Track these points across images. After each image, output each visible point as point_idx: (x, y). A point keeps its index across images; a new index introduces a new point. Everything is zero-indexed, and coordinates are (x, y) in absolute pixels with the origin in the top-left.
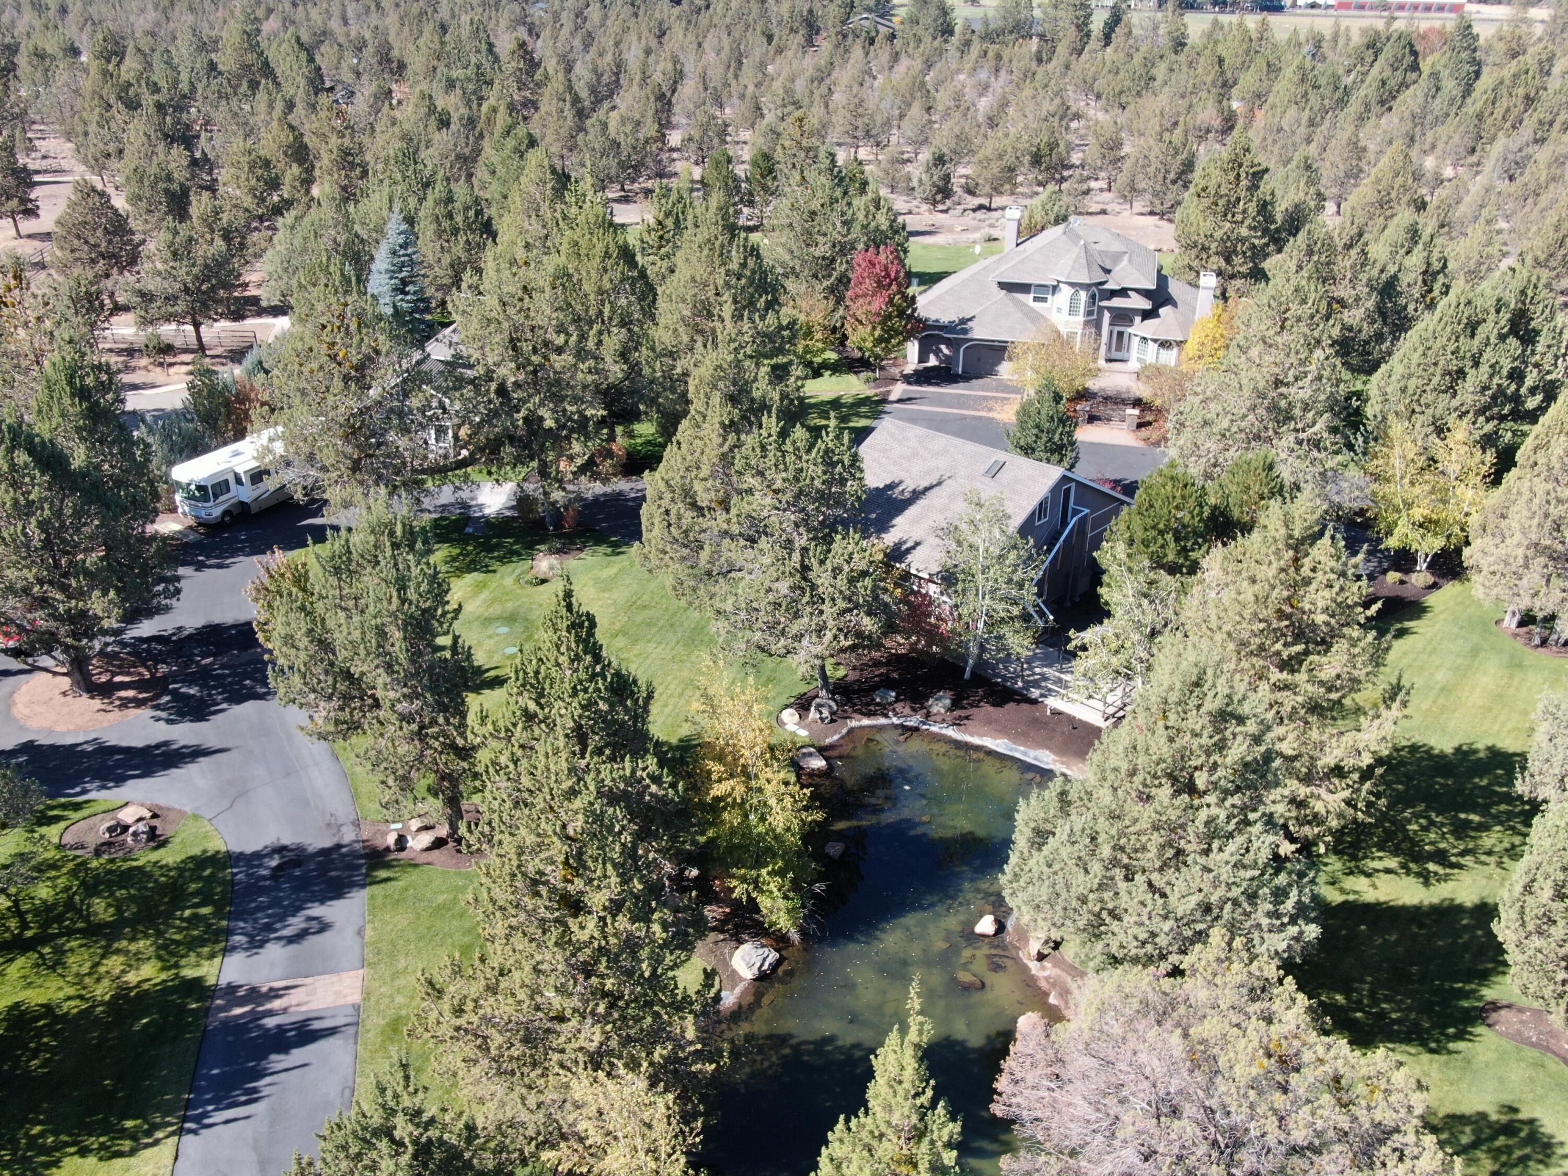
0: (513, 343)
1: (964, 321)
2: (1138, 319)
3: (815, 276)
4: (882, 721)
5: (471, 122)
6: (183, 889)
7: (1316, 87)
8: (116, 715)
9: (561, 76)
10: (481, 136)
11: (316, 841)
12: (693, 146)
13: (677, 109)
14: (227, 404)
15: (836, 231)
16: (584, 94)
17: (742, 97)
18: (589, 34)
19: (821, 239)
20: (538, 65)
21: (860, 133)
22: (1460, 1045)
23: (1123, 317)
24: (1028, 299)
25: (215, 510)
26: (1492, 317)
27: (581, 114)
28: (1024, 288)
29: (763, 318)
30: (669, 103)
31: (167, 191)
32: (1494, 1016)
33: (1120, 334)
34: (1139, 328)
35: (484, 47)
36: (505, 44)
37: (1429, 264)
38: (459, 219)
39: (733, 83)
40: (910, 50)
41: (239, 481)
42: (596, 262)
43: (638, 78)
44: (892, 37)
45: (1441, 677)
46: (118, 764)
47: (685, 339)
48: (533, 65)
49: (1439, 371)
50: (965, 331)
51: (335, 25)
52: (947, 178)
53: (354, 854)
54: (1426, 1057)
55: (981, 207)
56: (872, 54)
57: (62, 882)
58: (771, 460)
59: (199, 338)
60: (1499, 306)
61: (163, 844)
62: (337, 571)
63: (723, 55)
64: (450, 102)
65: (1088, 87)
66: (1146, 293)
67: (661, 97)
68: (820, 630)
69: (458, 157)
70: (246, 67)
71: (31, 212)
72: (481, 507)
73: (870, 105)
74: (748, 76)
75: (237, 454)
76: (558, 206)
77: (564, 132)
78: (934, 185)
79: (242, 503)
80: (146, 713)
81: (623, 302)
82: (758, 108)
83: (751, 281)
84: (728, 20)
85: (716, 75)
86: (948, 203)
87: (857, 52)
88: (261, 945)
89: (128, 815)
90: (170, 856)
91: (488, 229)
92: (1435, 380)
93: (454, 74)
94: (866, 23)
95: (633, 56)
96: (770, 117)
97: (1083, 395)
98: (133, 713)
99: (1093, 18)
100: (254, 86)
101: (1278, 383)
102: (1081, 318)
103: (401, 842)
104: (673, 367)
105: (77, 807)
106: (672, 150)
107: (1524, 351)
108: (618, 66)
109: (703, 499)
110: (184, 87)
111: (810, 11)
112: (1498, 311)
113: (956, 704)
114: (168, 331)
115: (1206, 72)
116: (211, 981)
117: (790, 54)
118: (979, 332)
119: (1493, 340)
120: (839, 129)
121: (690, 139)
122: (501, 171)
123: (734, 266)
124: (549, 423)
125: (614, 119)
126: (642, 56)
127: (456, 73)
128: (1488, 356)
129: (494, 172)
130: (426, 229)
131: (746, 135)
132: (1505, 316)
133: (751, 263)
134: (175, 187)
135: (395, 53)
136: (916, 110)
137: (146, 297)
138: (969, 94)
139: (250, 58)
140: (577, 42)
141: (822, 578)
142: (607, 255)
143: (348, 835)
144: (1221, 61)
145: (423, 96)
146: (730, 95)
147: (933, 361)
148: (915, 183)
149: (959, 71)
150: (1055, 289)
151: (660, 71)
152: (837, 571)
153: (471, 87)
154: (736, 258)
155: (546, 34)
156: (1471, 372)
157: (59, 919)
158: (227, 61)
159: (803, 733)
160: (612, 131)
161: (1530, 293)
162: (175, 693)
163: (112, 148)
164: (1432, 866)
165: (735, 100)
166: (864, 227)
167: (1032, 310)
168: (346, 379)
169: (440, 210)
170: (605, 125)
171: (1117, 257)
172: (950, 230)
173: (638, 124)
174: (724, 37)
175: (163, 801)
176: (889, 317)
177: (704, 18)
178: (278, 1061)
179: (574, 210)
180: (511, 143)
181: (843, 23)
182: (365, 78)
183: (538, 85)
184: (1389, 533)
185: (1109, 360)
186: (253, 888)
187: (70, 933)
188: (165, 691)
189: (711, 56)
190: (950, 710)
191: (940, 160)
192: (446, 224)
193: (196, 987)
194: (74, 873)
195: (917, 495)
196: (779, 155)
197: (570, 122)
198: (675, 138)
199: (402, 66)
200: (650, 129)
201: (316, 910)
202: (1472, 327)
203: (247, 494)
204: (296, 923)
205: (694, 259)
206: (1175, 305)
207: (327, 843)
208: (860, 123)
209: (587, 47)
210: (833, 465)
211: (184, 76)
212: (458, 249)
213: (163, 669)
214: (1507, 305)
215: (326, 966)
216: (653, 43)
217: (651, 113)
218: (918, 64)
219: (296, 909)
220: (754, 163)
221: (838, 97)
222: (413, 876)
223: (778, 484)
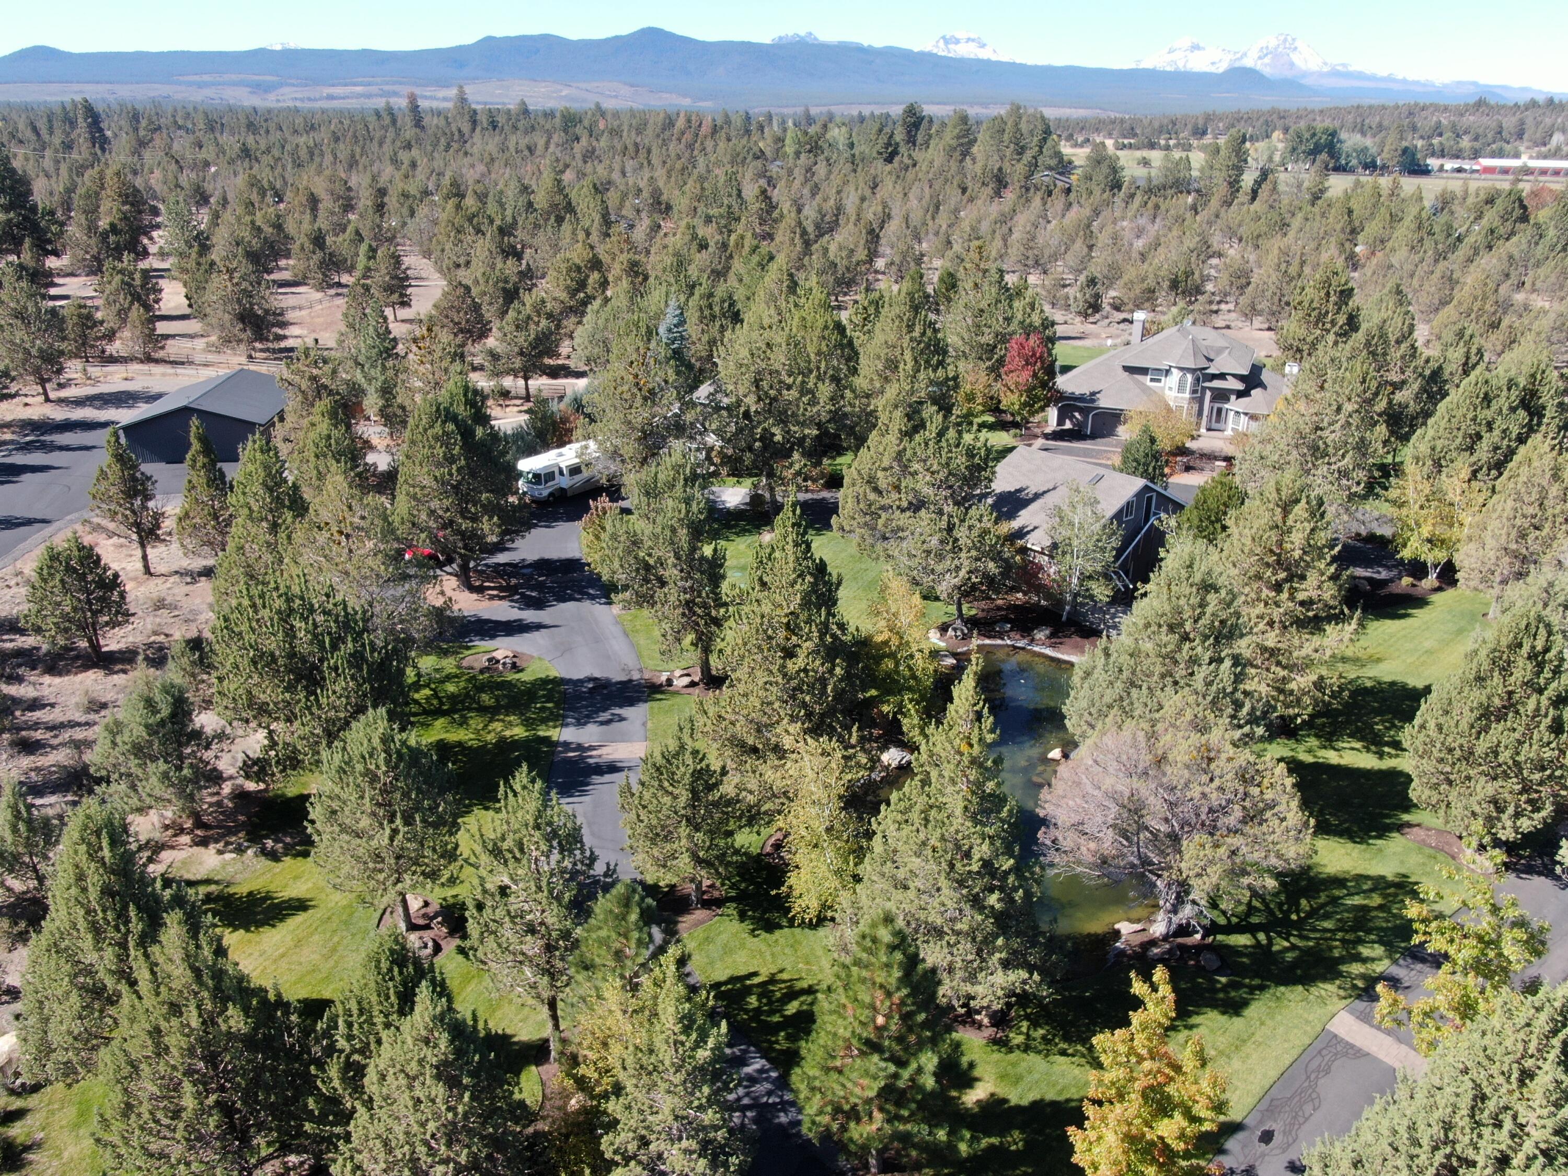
0: (757, 383)
1: (1093, 394)
2: (1233, 397)
3: (980, 358)
4: (999, 642)
5: (725, 246)
6: (535, 693)
7: (1431, 233)
8: (486, 604)
9: (793, 215)
10: (731, 257)
11: (618, 676)
12: (894, 268)
13: (883, 241)
14: (554, 423)
15: (998, 324)
16: (810, 229)
17: (937, 234)
18: (816, 185)
19: (987, 330)
20: (775, 207)
21: (1030, 262)
22: (1379, 842)
23: (1221, 396)
24: (1147, 379)
25: (544, 491)
26: (1505, 393)
27: (807, 244)
28: (1144, 371)
29: (935, 371)
30: (878, 236)
31: (504, 289)
32: (1407, 830)
33: (1219, 411)
34: (1234, 405)
35: (735, 192)
36: (750, 191)
37: (1468, 358)
38: (717, 309)
39: (930, 223)
40: (1082, 201)
41: (561, 473)
42: (818, 332)
43: (853, 218)
44: (1068, 191)
45: (1427, 644)
46: (490, 629)
47: (878, 385)
48: (772, 207)
49: (1461, 434)
50: (1093, 401)
51: (616, 176)
52: (1097, 296)
53: (639, 685)
54: (1350, 845)
55: (1125, 320)
56: (1049, 204)
57: (462, 684)
58: (930, 452)
59: (527, 388)
60: (1511, 384)
61: (522, 670)
62: (647, 494)
63: (924, 202)
64: (707, 232)
65: (1231, 233)
66: (1241, 378)
67: (871, 232)
68: (958, 568)
69: (713, 271)
70: (554, 206)
71: (405, 304)
72: (723, 502)
73: (1040, 241)
74: (943, 220)
75: (561, 455)
76: (791, 299)
77: (794, 256)
78: (1086, 301)
79: (562, 489)
80: (505, 604)
81: (835, 363)
82: (949, 243)
83: (928, 346)
84: (931, 176)
85: (916, 217)
86: (1097, 316)
87: (1037, 202)
88: (585, 724)
89: (499, 655)
90: (526, 677)
91: (736, 318)
92: (1458, 441)
93: (711, 212)
94: (1046, 179)
95: (851, 202)
96: (957, 247)
97: (1182, 451)
98: (497, 603)
99: (1244, 177)
100: (560, 220)
101: (1318, 428)
102: (1187, 395)
103: (669, 682)
104: (868, 405)
105: (468, 648)
106: (876, 272)
107: (1531, 420)
108: (838, 209)
109: (882, 484)
110: (509, 219)
111: (1000, 169)
112: (1509, 389)
113: (1052, 635)
114: (508, 382)
115: (1335, 220)
116: (555, 738)
117: (980, 202)
118: (1104, 402)
119: (1505, 411)
120: (1013, 259)
121: (892, 263)
122: (746, 279)
123: (916, 334)
124: (778, 438)
125: (833, 248)
126: (858, 202)
127: (714, 211)
128: (1499, 424)
129: (741, 280)
130: (692, 316)
131: (937, 263)
132: (1514, 393)
133: (929, 333)
134: (508, 286)
135: (664, 198)
136: (1079, 246)
137: (494, 356)
138: (1128, 235)
139: (558, 198)
140: (806, 191)
141: (961, 533)
142: (826, 327)
143: (636, 676)
144: (1350, 212)
145: (688, 227)
146: (927, 233)
147: (1068, 425)
148: (1071, 301)
149: (1123, 218)
150: (1168, 372)
151: (871, 212)
152: (970, 528)
153: (723, 222)
154: (918, 330)
155: (781, 184)
156: (1486, 436)
157: (463, 702)
158: (541, 200)
159: (942, 644)
160: (831, 255)
161: (1539, 377)
162: (522, 594)
163: (462, 260)
164: (1386, 749)
165: (931, 236)
166: (1022, 323)
167: (1149, 388)
168: (645, 399)
169: (703, 303)
170: (826, 250)
171: (1220, 351)
172: (1097, 336)
173: (852, 251)
174: (927, 190)
175: (519, 649)
176: (1034, 388)
177: (911, 174)
178: (596, 779)
179: (803, 300)
180: (755, 259)
181: (1027, 178)
182: (644, 215)
183: (775, 221)
184: (1405, 546)
185: (1209, 430)
186: (579, 696)
187: (470, 709)
188: (516, 593)
189: (914, 202)
190: (1049, 637)
191: (1092, 282)
192: (707, 312)
193: (547, 740)
194: (469, 681)
195: (1037, 496)
196: (961, 274)
197: (799, 248)
198: (880, 263)
199: (669, 208)
200: (861, 254)
201: (617, 711)
202: (1487, 400)
203: (565, 482)
204: (605, 716)
205: (887, 329)
206: (1265, 387)
207: (623, 678)
208: (1030, 253)
209: (813, 195)
210: (973, 456)
211: (509, 212)
212: (714, 330)
213: (513, 581)
214: (1517, 385)
215: (624, 738)
216: (868, 193)
217: (862, 242)
218: (1087, 212)
219: (605, 710)
220: (941, 280)
221: (1016, 235)
222: (678, 700)
223: (935, 468)
